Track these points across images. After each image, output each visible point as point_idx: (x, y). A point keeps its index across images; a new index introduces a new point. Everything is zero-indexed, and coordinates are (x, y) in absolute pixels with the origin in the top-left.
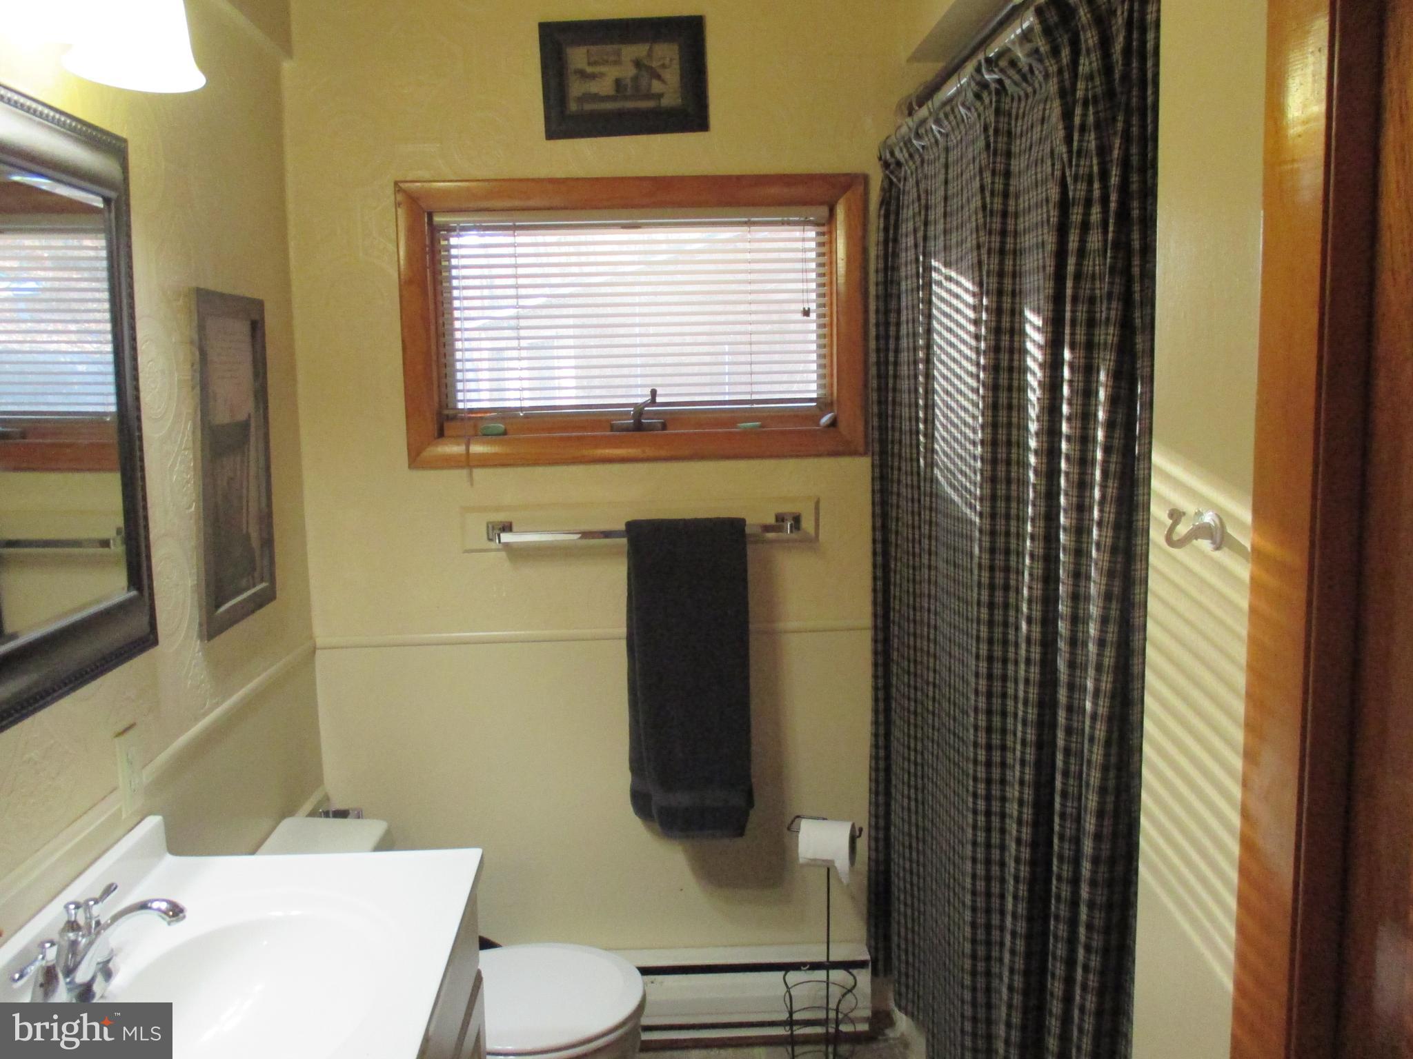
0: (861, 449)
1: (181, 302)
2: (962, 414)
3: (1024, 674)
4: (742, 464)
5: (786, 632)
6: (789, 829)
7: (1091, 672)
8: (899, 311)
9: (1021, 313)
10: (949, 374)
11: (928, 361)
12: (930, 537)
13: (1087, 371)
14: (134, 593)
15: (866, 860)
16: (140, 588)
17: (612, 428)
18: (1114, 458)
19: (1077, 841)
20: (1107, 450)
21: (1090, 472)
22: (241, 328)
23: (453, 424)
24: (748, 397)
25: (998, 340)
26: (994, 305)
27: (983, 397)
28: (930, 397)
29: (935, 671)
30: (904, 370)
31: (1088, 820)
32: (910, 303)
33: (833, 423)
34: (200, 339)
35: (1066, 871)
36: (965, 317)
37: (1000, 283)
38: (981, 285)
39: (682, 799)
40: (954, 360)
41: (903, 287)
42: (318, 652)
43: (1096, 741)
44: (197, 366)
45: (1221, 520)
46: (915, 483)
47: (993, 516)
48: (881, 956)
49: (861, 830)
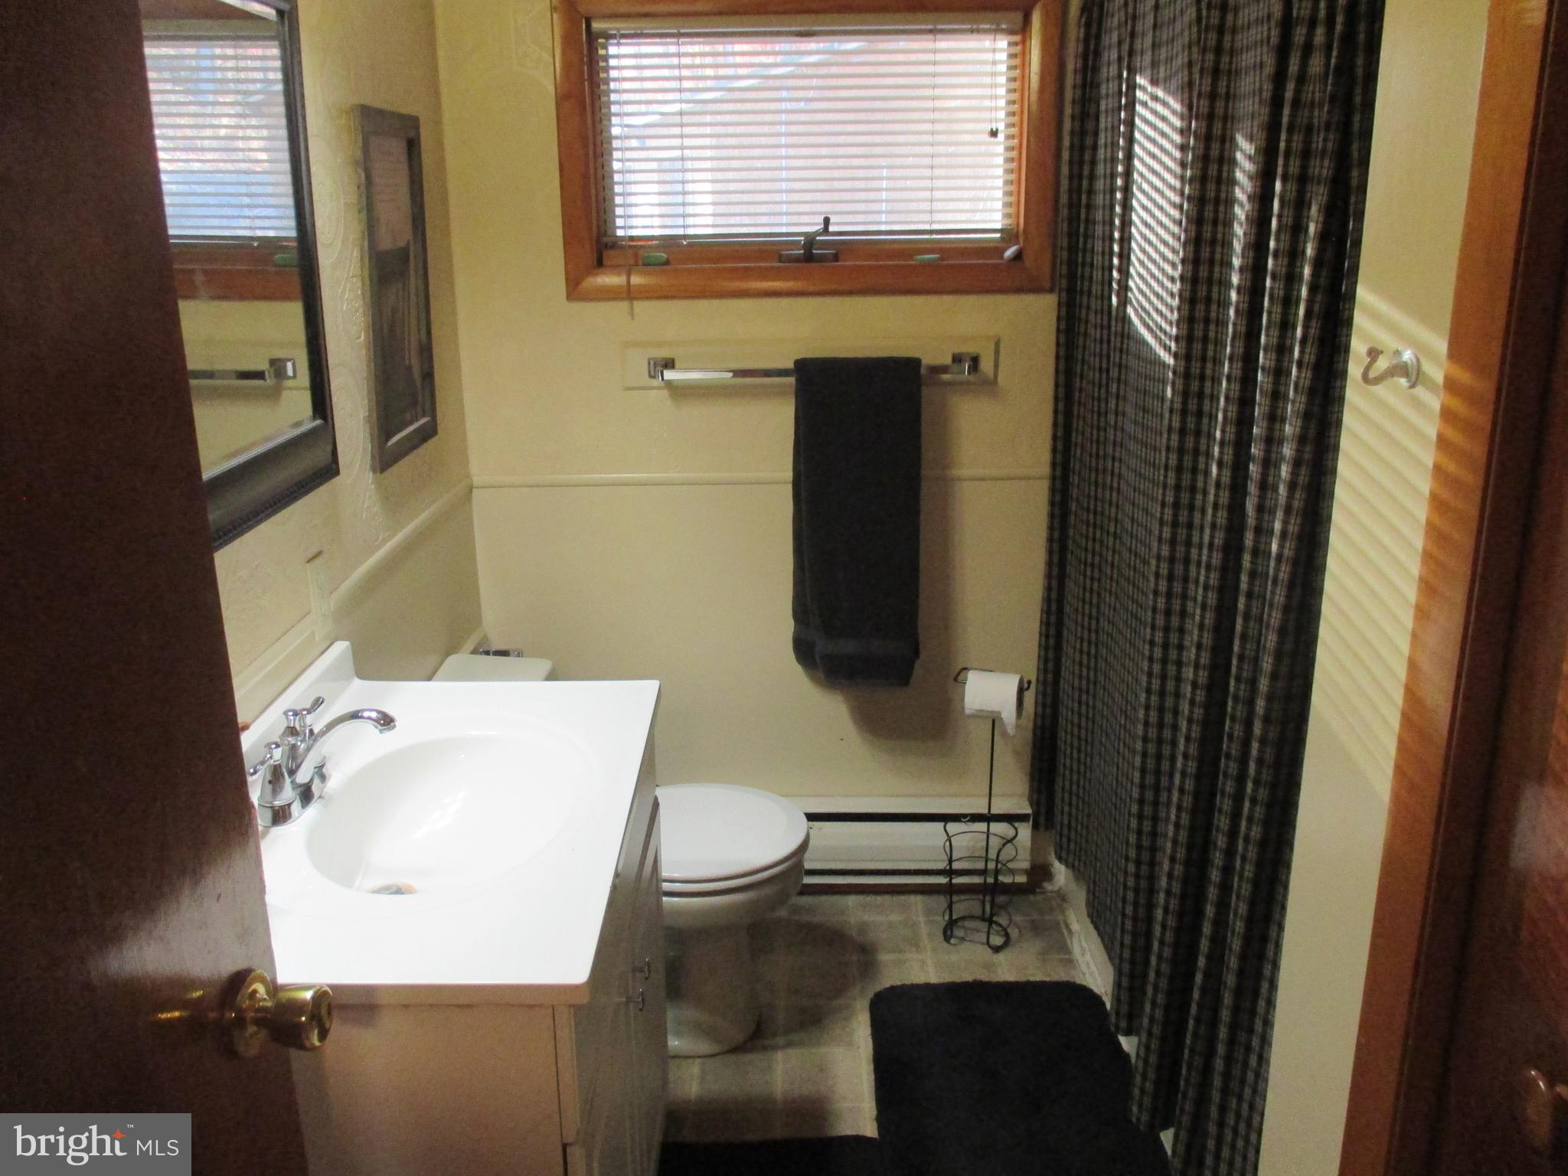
0: (1047, 284)
1: (343, 121)
2: (1162, 248)
3: (1211, 518)
4: (918, 300)
5: (959, 479)
6: (955, 679)
7: (1280, 514)
8: (1096, 134)
9: (1233, 139)
10: (1149, 205)
11: (1127, 190)
12: (1119, 380)
13: (1299, 205)
14: (319, 422)
15: (1032, 716)
16: (324, 417)
17: (781, 259)
18: (1319, 298)
19: (1253, 682)
20: (1313, 289)
21: (1293, 311)
22: (398, 148)
23: (612, 252)
24: (927, 227)
25: (1205, 169)
26: (1204, 130)
27: (1186, 231)
28: (1127, 229)
29: (1116, 521)
30: (1100, 199)
31: (1266, 659)
32: (1109, 126)
33: (1018, 257)
34: (365, 161)
35: (1241, 711)
36: (1172, 142)
37: (1212, 107)
38: (1190, 108)
39: (848, 647)
40: (1157, 189)
41: (1103, 107)
42: (474, 490)
43: (1280, 583)
44: (363, 189)
45: (1418, 360)
46: (1105, 323)
47: (1188, 358)
48: (1043, 810)
49: (1029, 683)
